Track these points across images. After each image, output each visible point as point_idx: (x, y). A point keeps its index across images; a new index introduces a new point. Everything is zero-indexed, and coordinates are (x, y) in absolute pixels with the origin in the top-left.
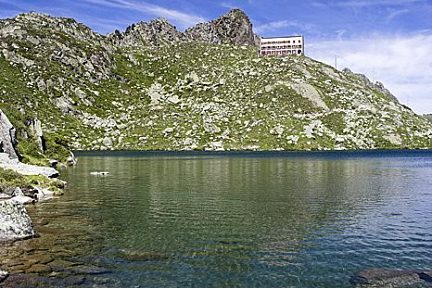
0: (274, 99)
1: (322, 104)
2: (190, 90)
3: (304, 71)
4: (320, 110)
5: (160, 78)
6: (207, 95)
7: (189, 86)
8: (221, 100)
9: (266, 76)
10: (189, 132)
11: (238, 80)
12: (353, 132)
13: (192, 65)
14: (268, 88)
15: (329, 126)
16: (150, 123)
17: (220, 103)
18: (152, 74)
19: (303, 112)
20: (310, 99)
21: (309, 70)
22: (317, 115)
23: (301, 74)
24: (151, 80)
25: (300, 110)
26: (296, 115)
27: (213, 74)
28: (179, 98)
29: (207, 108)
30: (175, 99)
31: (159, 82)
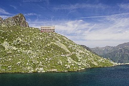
0: (52, 49)
1: (68, 51)
2: (19, 44)
3: (58, 38)
4: (68, 53)
5: (7, 39)
6: (27, 47)
7: (18, 43)
8: (33, 49)
9: (46, 40)
10: (27, 64)
11: (37, 41)
12: (81, 61)
13: (17, 34)
14: (49, 45)
15: (73, 59)
16: (10, 59)
17: (33, 50)
18: (3, 38)
19: (63, 54)
20: (64, 49)
21: (59, 38)
22: (68, 55)
23: (57, 39)
24: (3, 40)
25: (62, 53)
26: (61, 55)
27: (26, 38)
28: (16, 48)
29: (28, 52)
30: (15, 48)
31: (6, 41)
